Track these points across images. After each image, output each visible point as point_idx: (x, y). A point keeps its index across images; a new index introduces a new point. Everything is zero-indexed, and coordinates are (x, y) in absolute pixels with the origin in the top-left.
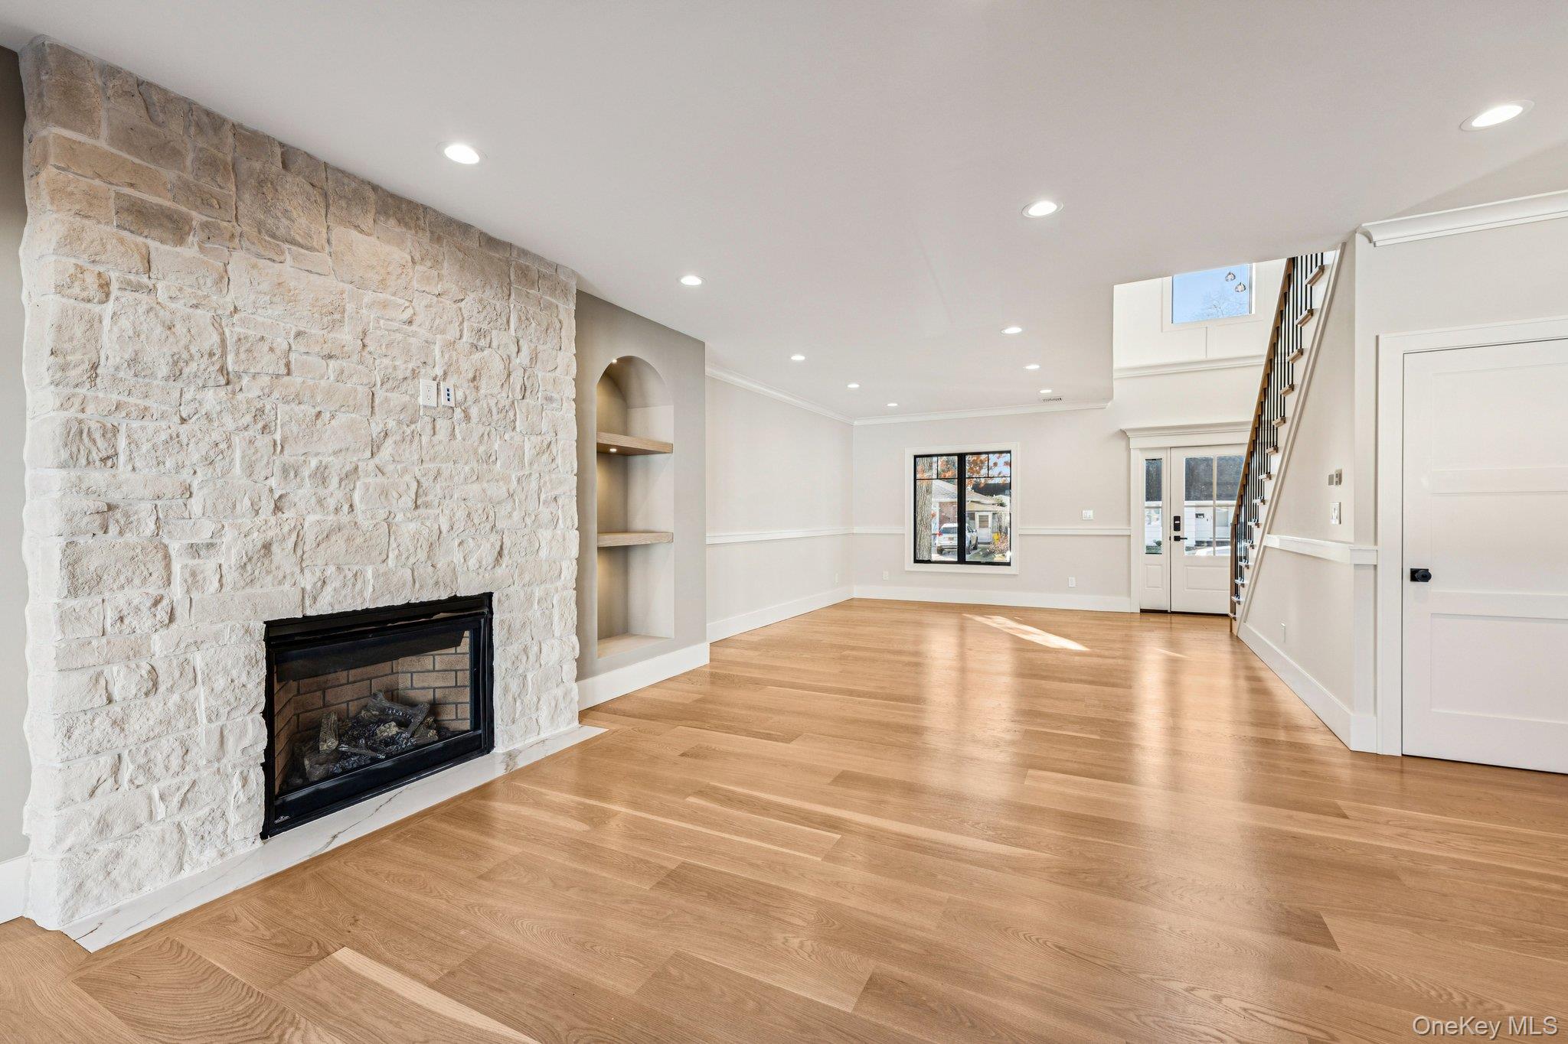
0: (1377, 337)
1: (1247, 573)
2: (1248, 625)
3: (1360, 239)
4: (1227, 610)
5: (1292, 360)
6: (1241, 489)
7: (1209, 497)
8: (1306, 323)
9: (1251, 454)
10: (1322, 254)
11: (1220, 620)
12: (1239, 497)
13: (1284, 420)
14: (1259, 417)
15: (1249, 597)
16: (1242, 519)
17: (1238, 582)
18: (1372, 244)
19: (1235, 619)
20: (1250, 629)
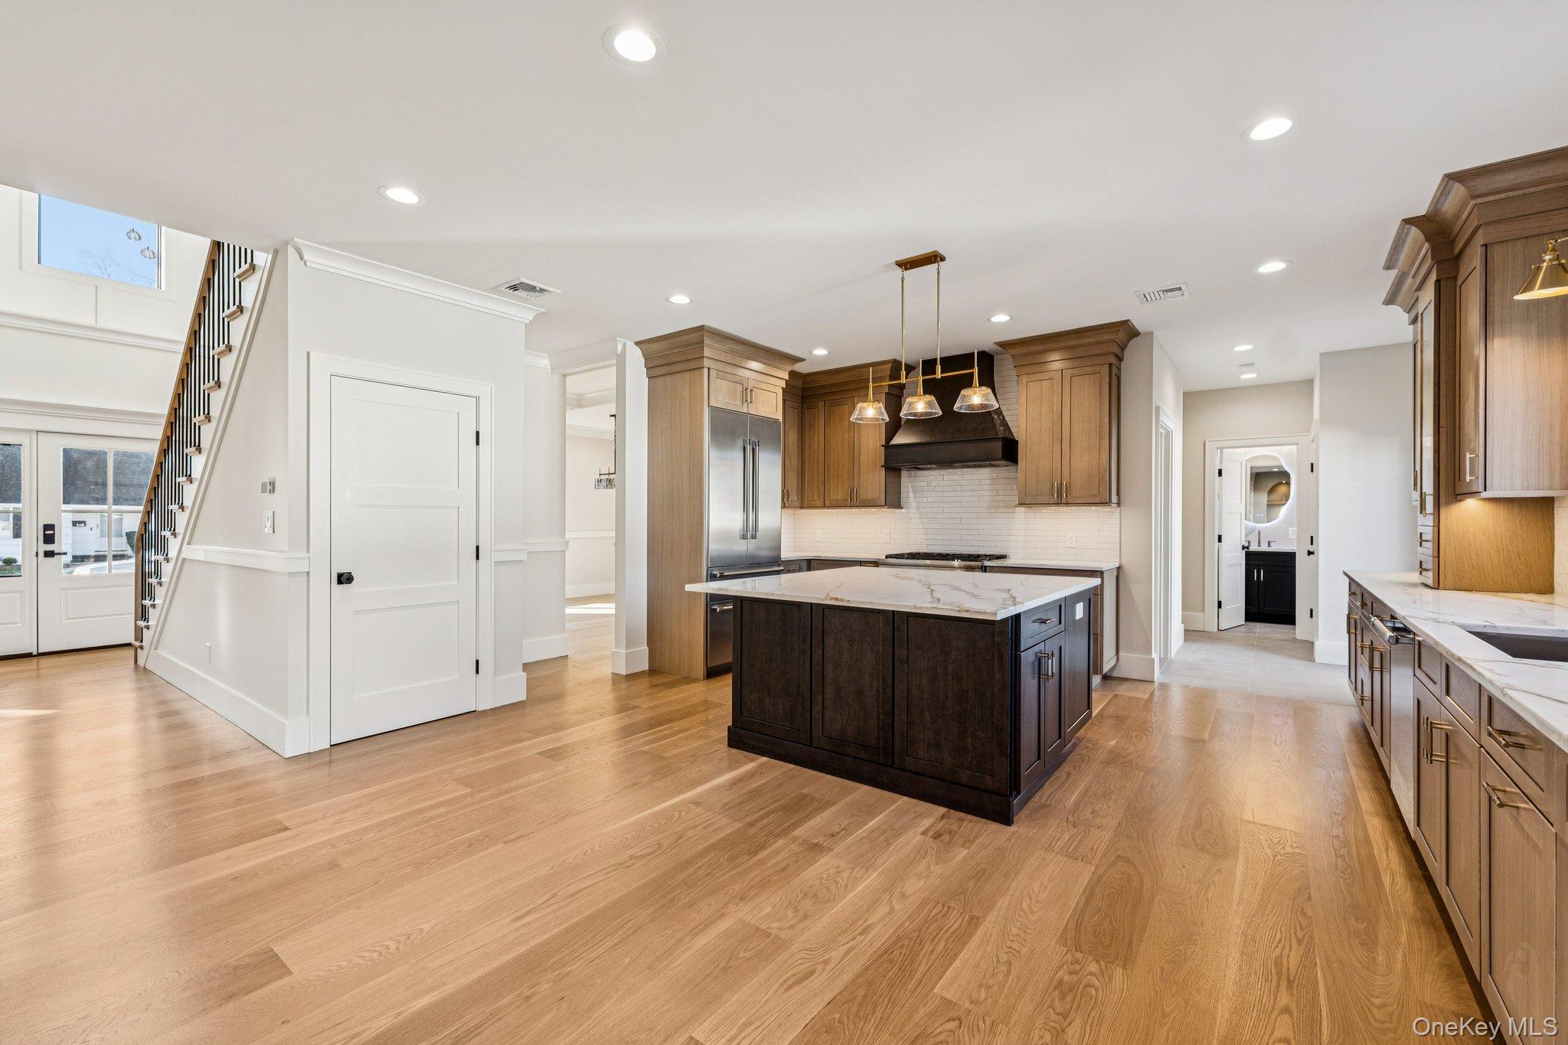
0: (308, 353)
1: (160, 593)
2: (161, 652)
3: (291, 252)
4: (130, 638)
5: (218, 354)
6: (149, 493)
7: (103, 500)
8: (235, 318)
9: (164, 452)
10: (252, 251)
11: (119, 652)
12: (147, 502)
13: (208, 418)
14: (175, 411)
15: (162, 618)
16: (152, 527)
17: (147, 602)
18: (303, 262)
19: (141, 647)
20: (161, 657)
